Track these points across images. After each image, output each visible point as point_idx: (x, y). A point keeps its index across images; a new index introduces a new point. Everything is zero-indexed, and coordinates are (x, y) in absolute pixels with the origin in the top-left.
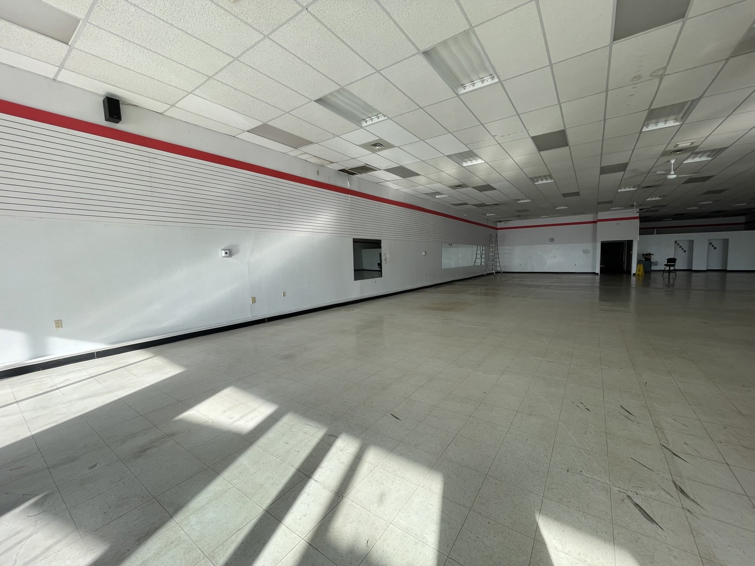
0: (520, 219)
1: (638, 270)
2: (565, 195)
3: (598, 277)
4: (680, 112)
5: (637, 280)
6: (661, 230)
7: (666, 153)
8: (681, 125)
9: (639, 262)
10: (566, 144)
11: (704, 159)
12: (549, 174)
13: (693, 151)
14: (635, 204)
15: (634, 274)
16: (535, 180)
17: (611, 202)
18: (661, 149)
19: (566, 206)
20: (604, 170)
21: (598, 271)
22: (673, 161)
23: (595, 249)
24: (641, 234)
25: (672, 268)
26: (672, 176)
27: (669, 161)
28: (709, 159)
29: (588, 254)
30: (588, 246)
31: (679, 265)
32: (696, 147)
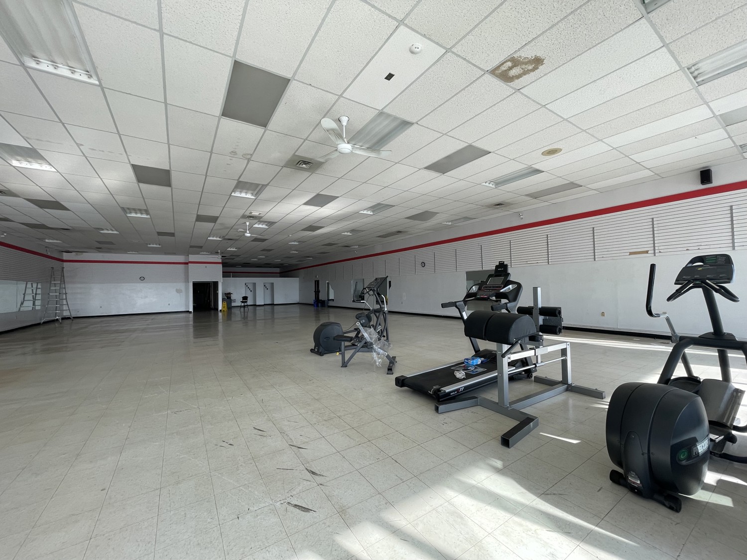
0: (100, 252)
1: (223, 307)
2: (160, 234)
3: (191, 315)
4: (255, 190)
5: (223, 315)
6: (236, 275)
7: (244, 217)
8: (255, 199)
9: (223, 300)
10: (168, 184)
11: (264, 226)
12: (145, 208)
13: (258, 219)
14: (219, 251)
15: (221, 310)
16: (128, 211)
17: (201, 247)
18: (241, 212)
19: (159, 245)
20: (200, 218)
21: (191, 309)
22: (248, 224)
23: (187, 289)
24: (223, 277)
25: (245, 304)
26: (248, 235)
27: (245, 223)
28: (267, 227)
29: (181, 293)
30: (181, 286)
31: (250, 302)
32: (262, 217)
